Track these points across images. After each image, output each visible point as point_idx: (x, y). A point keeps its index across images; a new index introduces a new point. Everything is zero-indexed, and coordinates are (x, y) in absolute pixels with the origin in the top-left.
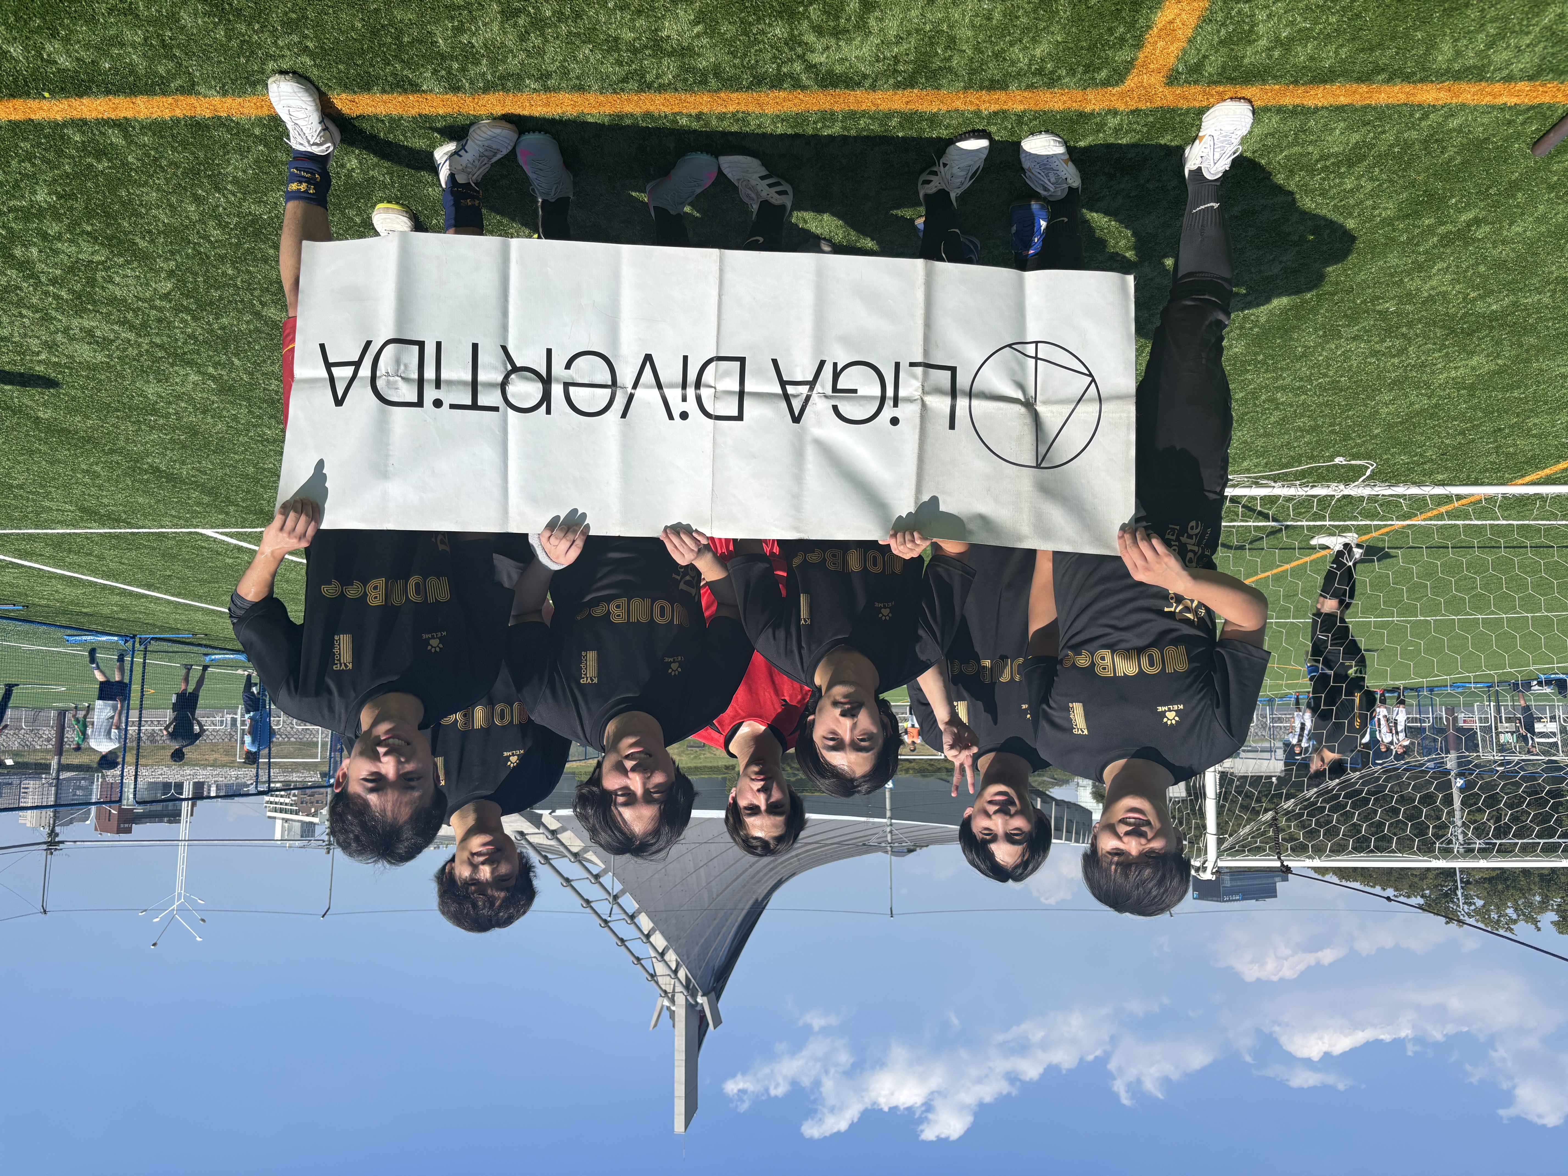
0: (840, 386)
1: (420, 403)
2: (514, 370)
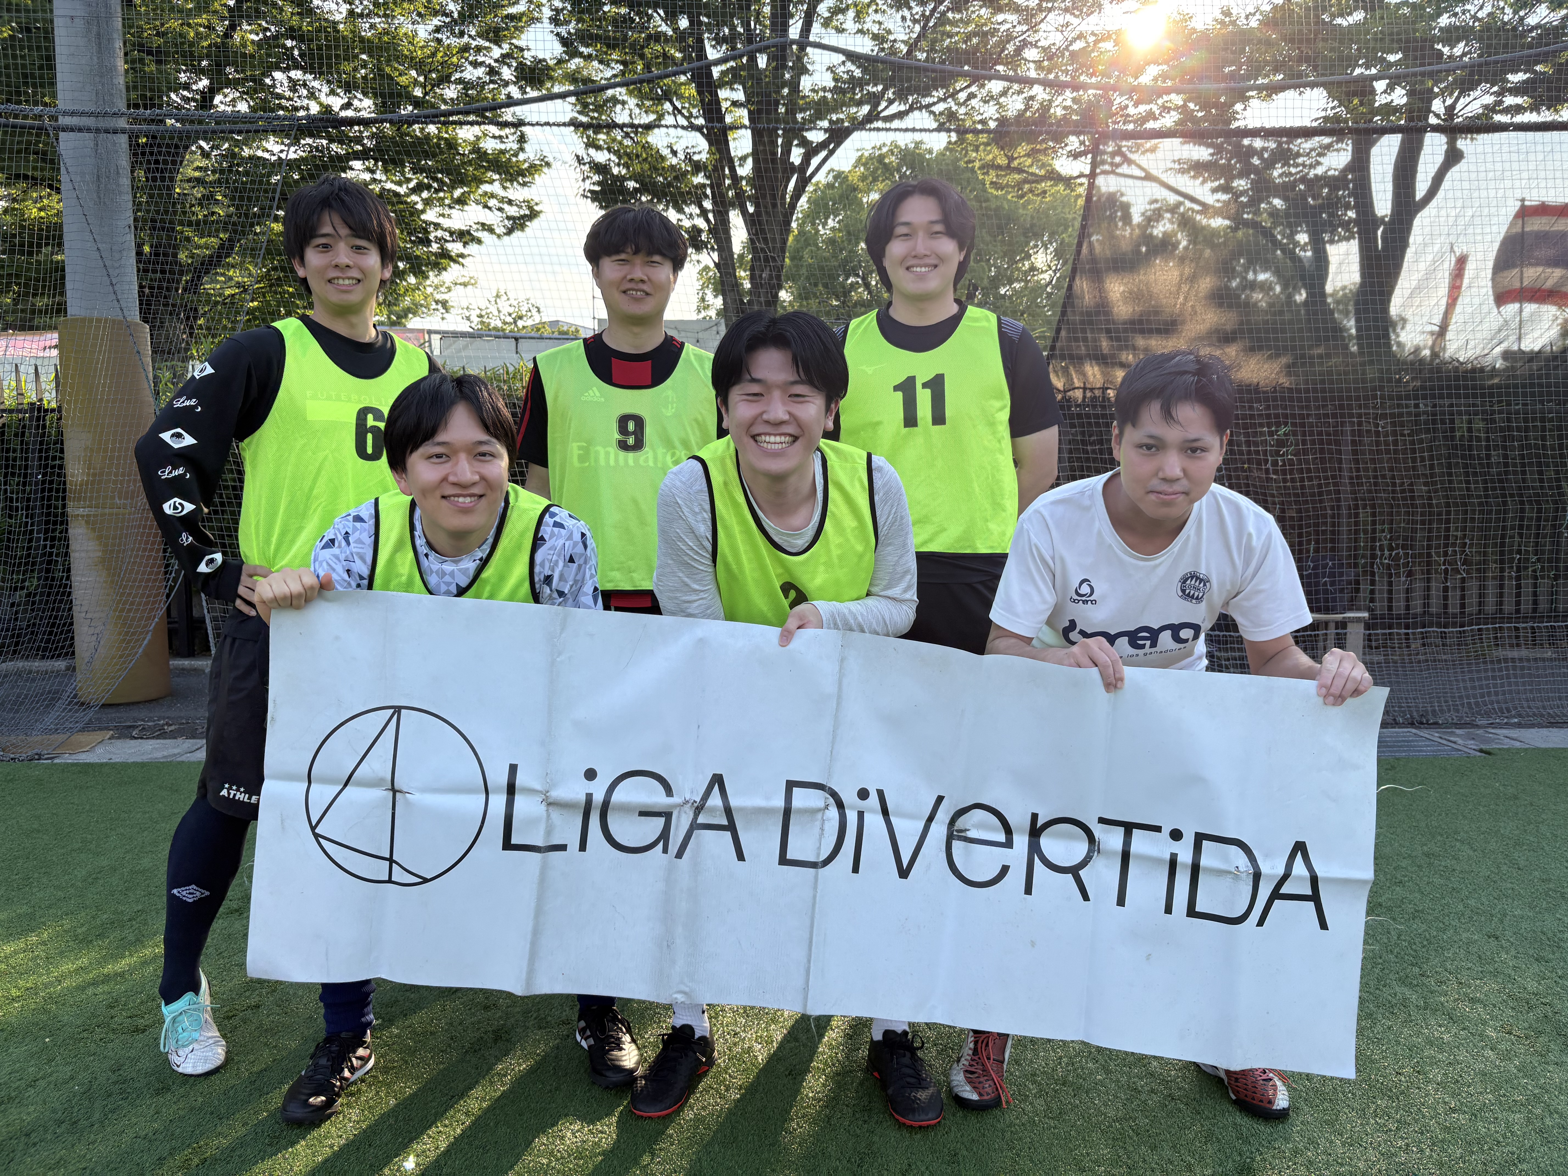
0: (659, 822)
1: (1200, 838)
2: (1074, 871)
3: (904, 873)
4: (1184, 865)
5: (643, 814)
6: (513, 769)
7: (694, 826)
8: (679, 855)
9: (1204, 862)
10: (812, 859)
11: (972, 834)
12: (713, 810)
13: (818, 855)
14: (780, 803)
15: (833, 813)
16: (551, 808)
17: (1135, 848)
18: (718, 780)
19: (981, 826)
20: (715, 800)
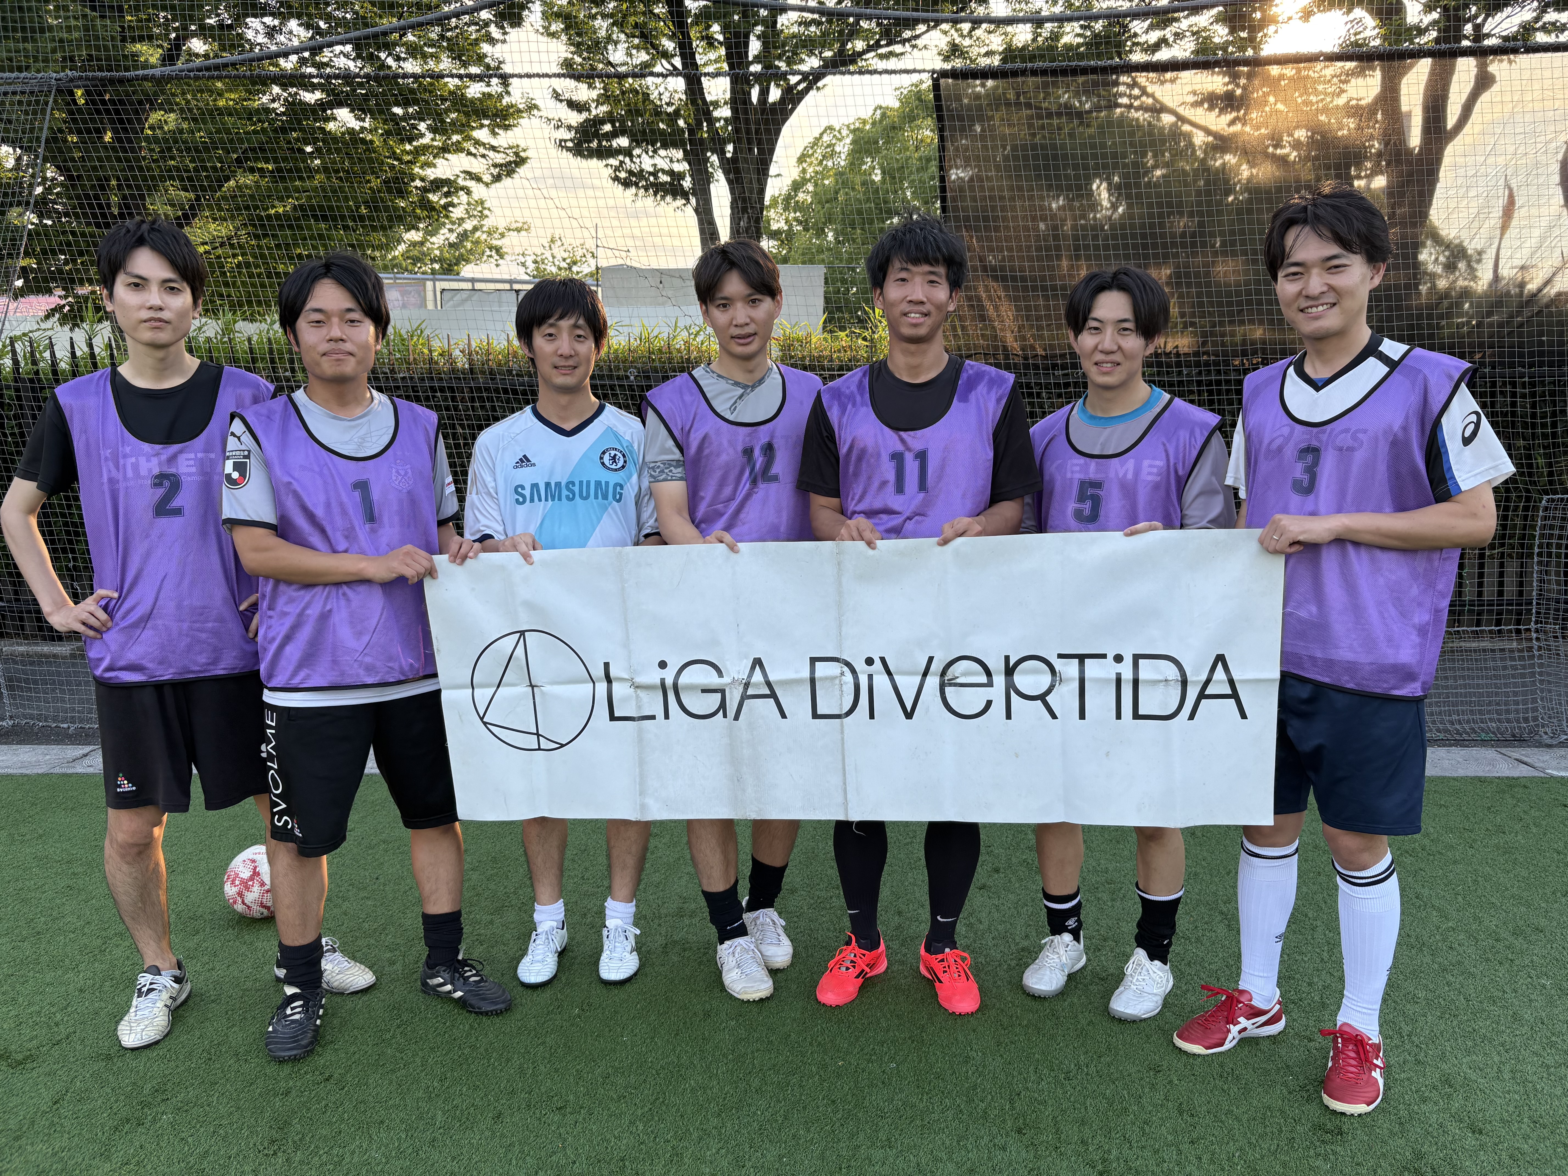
0: (718, 696)
1: (1136, 658)
2: (1042, 697)
3: (909, 715)
4: (1127, 681)
5: (704, 691)
6: (607, 665)
7: (744, 697)
8: (736, 718)
9: (1142, 676)
10: (836, 712)
11: (958, 681)
12: (757, 685)
13: (841, 709)
14: (806, 674)
15: (849, 677)
16: (639, 691)
17: (1088, 674)
18: (758, 662)
19: (965, 674)
20: (758, 677)
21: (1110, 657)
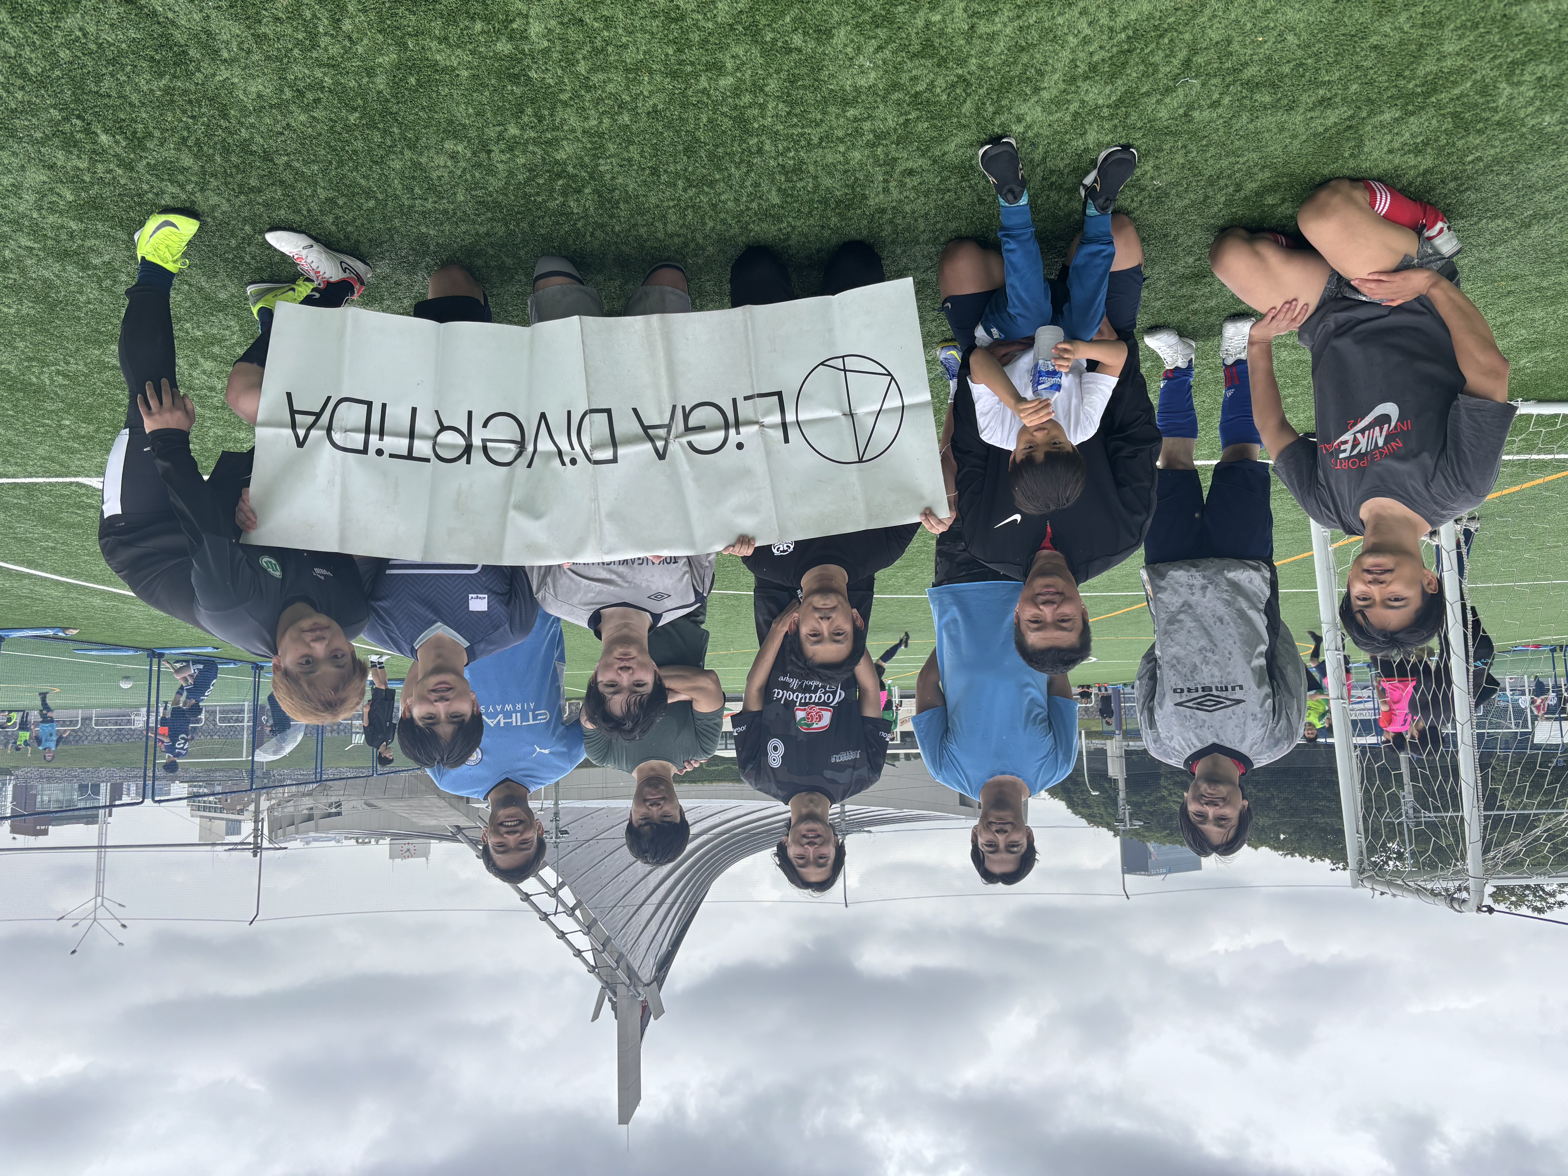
0: (691, 424)
1: (365, 451)
2: (443, 428)
3: (543, 416)
4: (375, 433)
5: (703, 427)
6: (786, 440)
7: (669, 425)
8: (676, 407)
9: (362, 436)
10: (594, 415)
11: (510, 445)
12: (660, 438)
13: (592, 417)
14: (619, 448)
15: (587, 447)
16: (757, 419)
17: (405, 442)
18: (660, 457)
19: (503, 451)
20: (660, 444)
21: (386, 454)
